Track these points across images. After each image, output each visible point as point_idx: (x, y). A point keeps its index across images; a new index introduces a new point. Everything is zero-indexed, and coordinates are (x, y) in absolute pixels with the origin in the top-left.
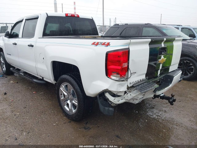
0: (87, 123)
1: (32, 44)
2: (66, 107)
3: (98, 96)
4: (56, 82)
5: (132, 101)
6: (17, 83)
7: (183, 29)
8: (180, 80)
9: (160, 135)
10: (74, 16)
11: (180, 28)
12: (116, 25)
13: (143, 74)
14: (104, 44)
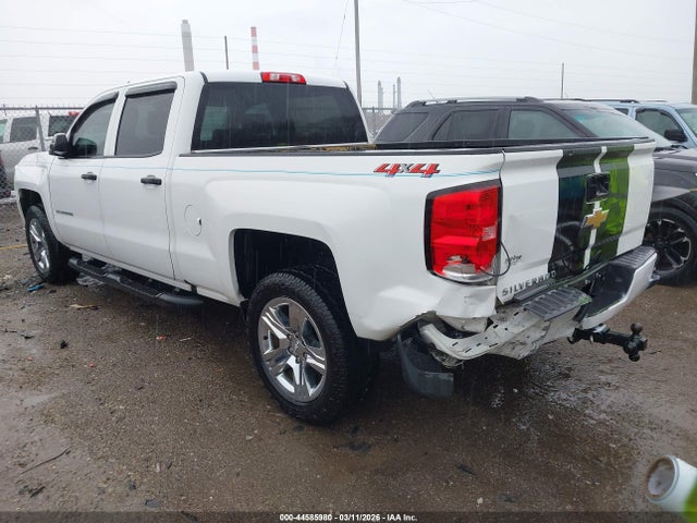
0: (355, 430)
1: (158, 177)
2: (282, 379)
3: (399, 337)
4: (243, 299)
5: (506, 352)
6: (96, 308)
7: (643, 114)
8: (651, 280)
9: (601, 459)
10: (290, 79)
11: (632, 109)
12: (415, 104)
13: (540, 263)
14: (418, 169)
